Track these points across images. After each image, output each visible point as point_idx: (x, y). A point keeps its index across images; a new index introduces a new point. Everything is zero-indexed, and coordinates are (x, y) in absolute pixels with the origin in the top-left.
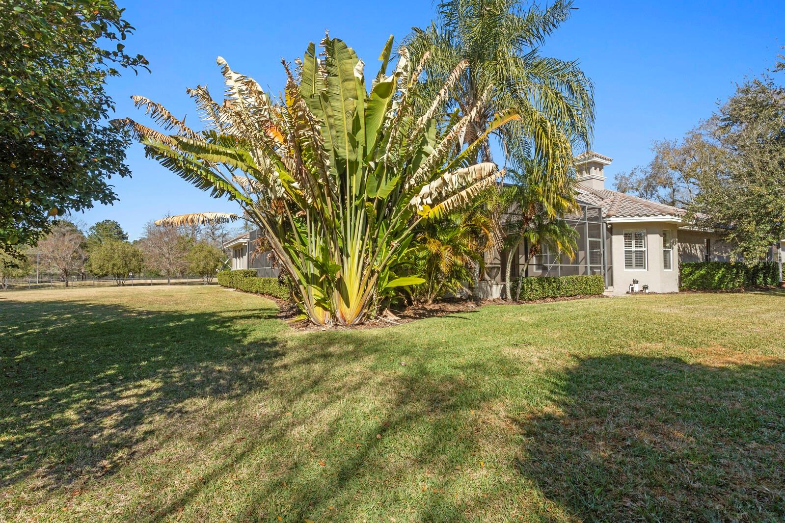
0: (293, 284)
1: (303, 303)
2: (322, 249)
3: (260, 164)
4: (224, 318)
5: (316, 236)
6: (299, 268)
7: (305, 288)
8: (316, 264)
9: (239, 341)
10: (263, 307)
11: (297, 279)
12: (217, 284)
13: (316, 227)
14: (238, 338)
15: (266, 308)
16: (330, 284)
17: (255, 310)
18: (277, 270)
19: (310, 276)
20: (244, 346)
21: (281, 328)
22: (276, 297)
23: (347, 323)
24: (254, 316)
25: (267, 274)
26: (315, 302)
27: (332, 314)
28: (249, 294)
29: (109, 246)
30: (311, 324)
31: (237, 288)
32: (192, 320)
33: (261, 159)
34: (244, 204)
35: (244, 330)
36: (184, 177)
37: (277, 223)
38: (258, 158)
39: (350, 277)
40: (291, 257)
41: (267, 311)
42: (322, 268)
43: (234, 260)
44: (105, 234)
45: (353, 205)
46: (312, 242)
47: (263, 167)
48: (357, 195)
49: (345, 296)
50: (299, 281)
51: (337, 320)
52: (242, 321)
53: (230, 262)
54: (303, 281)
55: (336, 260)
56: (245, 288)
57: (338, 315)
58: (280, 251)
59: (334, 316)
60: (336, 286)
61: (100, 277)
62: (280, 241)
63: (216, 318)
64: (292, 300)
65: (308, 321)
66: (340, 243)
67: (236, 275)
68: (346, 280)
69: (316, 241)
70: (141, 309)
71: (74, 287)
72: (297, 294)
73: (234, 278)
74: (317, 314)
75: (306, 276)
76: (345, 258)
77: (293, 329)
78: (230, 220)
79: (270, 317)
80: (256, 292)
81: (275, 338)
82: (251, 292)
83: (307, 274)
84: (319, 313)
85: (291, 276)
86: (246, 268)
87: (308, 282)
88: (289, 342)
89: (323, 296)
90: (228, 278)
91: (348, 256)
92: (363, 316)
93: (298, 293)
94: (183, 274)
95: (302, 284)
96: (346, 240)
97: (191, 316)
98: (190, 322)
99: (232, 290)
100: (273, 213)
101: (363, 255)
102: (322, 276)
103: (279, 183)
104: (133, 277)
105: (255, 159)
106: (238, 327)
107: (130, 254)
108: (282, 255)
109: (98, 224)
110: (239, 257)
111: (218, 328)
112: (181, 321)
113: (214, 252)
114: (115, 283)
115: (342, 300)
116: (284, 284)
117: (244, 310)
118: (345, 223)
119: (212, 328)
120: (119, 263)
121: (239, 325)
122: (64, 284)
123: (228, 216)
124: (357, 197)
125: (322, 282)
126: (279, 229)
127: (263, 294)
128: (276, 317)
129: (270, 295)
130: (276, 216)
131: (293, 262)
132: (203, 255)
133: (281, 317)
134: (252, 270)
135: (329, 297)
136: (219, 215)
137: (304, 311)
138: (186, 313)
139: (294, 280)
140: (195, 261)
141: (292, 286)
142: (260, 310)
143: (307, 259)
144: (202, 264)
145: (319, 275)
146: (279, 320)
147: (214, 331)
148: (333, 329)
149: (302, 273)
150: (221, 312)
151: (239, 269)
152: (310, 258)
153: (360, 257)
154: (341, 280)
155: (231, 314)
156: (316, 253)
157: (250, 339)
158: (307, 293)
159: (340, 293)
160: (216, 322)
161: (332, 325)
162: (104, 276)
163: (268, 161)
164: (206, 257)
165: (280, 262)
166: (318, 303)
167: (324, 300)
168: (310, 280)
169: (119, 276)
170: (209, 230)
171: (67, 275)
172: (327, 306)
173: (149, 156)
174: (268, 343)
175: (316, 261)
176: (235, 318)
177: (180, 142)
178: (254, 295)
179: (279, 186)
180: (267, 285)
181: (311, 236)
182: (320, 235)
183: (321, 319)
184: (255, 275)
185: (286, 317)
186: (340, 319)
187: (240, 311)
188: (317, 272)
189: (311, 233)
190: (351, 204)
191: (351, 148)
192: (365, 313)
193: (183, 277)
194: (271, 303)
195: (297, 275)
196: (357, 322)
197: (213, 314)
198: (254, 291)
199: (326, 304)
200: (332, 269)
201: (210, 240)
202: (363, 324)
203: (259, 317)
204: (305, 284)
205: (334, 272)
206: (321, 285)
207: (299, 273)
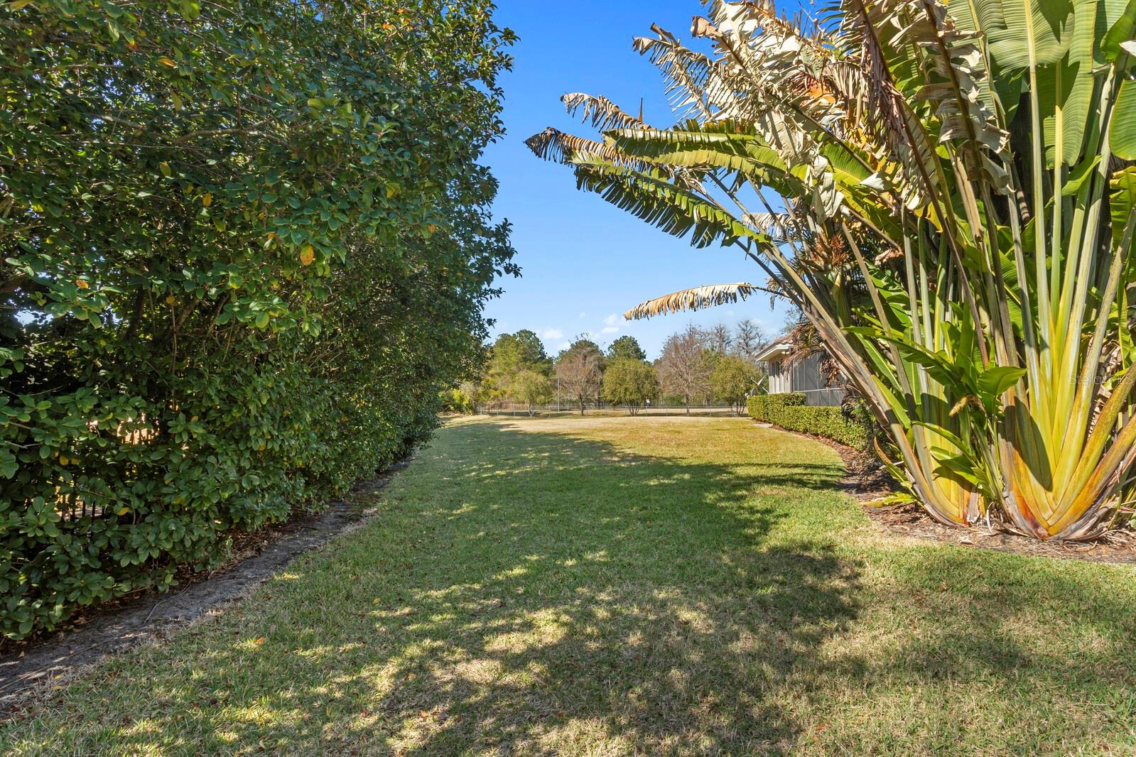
0: (874, 419)
1: (902, 467)
2: (953, 332)
3: (779, 146)
4: (738, 478)
5: (932, 304)
6: (887, 383)
7: (906, 431)
8: (936, 368)
9: (750, 540)
10: (813, 462)
11: (883, 408)
12: (746, 415)
13: (932, 281)
14: (750, 531)
15: (819, 463)
16: (980, 423)
17: (796, 466)
18: (839, 392)
19: (918, 402)
20: (759, 556)
21: (846, 517)
22: (840, 442)
23: (1042, 531)
24: (792, 480)
25: (823, 400)
26: (936, 465)
27: (988, 500)
28: (792, 434)
29: (621, 366)
30: (924, 519)
31: (775, 424)
32: (687, 476)
33: (783, 135)
34: (754, 249)
35: (768, 511)
36: (643, 217)
37: (832, 284)
38: (775, 133)
39: (1052, 402)
40: (867, 359)
41: (821, 471)
42: (957, 380)
43: (771, 378)
44: (623, 353)
45: (1057, 197)
46: (921, 320)
47: (787, 150)
48: (1072, 161)
49: (1033, 454)
50: (891, 413)
51: (1008, 519)
52: (766, 489)
53: (765, 384)
54: (901, 413)
55: (1002, 356)
56: (786, 423)
57: (1011, 506)
58: (840, 346)
59: (995, 506)
60: (1000, 429)
61: (615, 405)
62: (838, 324)
63: (725, 477)
64: (872, 452)
65: (917, 508)
66: (1014, 316)
67: (772, 403)
68: (1037, 412)
69: (932, 317)
70: (628, 451)
71: (589, 416)
72: (883, 441)
73: (770, 407)
74: (942, 498)
75: (907, 402)
76: (1030, 352)
77: (876, 525)
78: (738, 295)
79: (825, 485)
80: (805, 431)
81: (829, 548)
82: (797, 431)
83: (909, 397)
84: (946, 493)
85: (868, 400)
86: (788, 391)
87: (912, 415)
88: (869, 568)
89: (958, 452)
90: (761, 406)
91: (1040, 347)
92: (1104, 518)
93: (886, 440)
94: (710, 401)
95: (897, 421)
96: (1034, 302)
97: (689, 468)
98: (682, 480)
99: (766, 426)
100: (821, 263)
101: (1097, 340)
102: (953, 401)
103: (827, 182)
104: (650, 406)
105: (769, 136)
106: (758, 504)
107: (643, 376)
108: (845, 354)
109: (616, 342)
110: (778, 375)
111: (721, 499)
112: (669, 476)
113: (745, 369)
114: (628, 412)
115: (1022, 467)
116: (853, 417)
117: (776, 465)
118: (1030, 256)
119: (710, 497)
120: (632, 387)
121: (761, 498)
122: (579, 412)
123: (734, 289)
124: (1069, 172)
125: (956, 415)
126: (835, 298)
127: (816, 435)
128: (839, 487)
129: (829, 437)
130: (827, 271)
131: (873, 368)
132: (729, 374)
133: (847, 488)
134: (798, 393)
135: (978, 455)
136: (719, 288)
137: (904, 484)
138: (684, 463)
139: (875, 410)
140: (720, 381)
141: (871, 423)
142: (806, 467)
143: (909, 359)
144: (729, 387)
145: (944, 399)
146: (843, 495)
147: (712, 506)
148: (997, 543)
149: (898, 395)
150: (737, 465)
151: (778, 392)
152: (917, 356)
153: (1084, 348)
154: (1017, 413)
155: (752, 471)
156: (937, 343)
157: (775, 539)
158: (912, 442)
159: (1017, 446)
160: (721, 486)
161: (991, 529)
162: (618, 404)
163: (799, 137)
164: (734, 377)
165: (843, 371)
166: (946, 470)
167: (964, 463)
168: (918, 411)
169: (633, 403)
170: (742, 341)
171: (583, 403)
172: (972, 479)
173: (584, 187)
174: (812, 560)
175: (935, 362)
176: (757, 480)
177: (621, 140)
178: (801, 437)
179: (829, 188)
180: (822, 420)
181: (919, 305)
182: (944, 298)
183: (955, 511)
184: (802, 403)
185: (860, 489)
186: (1017, 518)
187: (770, 466)
188: (938, 390)
189: (918, 296)
190: (1048, 192)
191: (1045, 25)
192: (1110, 512)
193: (709, 406)
194: (830, 454)
195: (884, 400)
196: (1080, 533)
197: (721, 469)
198: (801, 429)
199: (972, 473)
200: (992, 381)
201: (743, 353)
202: (1103, 541)
203: (802, 483)
204: (906, 421)
205: (995, 390)
206: (954, 425)
207: (888, 393)
